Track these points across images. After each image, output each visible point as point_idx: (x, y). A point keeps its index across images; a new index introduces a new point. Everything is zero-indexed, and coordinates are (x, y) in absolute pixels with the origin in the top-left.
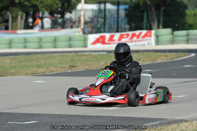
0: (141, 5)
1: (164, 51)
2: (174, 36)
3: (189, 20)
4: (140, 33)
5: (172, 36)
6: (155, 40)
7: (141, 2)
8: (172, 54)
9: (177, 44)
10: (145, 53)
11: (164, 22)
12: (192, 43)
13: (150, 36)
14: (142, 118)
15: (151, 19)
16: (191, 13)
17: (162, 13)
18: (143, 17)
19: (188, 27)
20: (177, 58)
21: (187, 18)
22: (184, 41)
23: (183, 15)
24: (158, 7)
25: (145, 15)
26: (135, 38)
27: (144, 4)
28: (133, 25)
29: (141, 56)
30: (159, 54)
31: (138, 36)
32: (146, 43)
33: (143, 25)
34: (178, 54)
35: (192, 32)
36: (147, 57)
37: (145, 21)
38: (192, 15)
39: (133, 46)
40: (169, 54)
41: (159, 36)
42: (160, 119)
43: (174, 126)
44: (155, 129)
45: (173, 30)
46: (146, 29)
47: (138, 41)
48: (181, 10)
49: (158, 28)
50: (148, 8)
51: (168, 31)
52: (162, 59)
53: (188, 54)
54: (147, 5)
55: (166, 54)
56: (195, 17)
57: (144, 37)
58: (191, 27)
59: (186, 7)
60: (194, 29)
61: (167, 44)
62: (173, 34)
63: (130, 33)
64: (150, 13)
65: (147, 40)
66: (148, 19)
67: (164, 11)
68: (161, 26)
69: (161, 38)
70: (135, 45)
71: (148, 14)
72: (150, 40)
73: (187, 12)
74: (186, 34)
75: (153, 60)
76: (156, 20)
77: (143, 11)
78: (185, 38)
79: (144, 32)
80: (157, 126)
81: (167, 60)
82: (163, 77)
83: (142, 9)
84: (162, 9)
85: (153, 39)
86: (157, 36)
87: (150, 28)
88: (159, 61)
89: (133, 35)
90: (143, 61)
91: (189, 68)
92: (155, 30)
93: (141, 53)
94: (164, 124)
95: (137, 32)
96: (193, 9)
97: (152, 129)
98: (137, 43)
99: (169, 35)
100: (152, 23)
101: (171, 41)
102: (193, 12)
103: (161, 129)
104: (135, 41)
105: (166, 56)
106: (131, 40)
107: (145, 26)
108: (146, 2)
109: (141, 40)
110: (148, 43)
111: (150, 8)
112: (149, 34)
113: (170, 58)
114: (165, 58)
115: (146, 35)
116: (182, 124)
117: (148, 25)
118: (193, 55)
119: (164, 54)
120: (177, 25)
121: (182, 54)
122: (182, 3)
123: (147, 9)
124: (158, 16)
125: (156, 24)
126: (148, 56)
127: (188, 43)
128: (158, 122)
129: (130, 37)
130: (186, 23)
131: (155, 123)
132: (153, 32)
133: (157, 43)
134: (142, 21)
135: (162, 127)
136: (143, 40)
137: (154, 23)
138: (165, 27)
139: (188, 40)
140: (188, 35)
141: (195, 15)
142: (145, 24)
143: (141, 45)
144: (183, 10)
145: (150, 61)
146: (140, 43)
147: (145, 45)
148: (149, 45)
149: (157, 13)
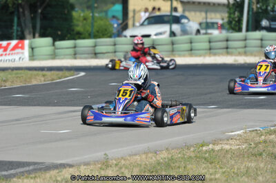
0: (10, 5)
1: (42, 69)
2: (56, 49)
3: (77, 26)
4: (9, 44)
5: (53, 48)
6: (29, 53)
8: (53, 72)
9: (59, 59)
10: (15, 72)
11: (41, 28)
12: (81, 58)
13: (22, 48)
14: (9, 162)
15: (23, 24)
16: (80, 16)
17: (39, 16)
18: (12, 21)
19: (76, 36)
20: (60, 79)
22: (71, 55)
23: (68, 19)
24: (33, 8)
25: (16, 20)
26: (1, 51)
27: (14, 4)
29: (9, 76)
30: (35, 72)
32: (17, 57)
33: (13, 33)
34: (60, 73)
35: (81, 42)
36: (17, 77)
37: (15, 28)
38: (81, 19)
40: (48, 73)
41: (36, 48)
42: (35, 164)
43: (53, 173)
44: (27, 177)
45: (54, 40)
46: (17, 39)
47: (6, 55)
48: (66, 12)
49: (34, 37)
50: (21, 10)
51: (48, 40)
52: (38, 80)
53: (76, 73)
54: (19, 5)
55: (44, 73)
56: (85, 22)
57: (14, 49)
58: (79, 36)
59: (72, 7)
60: (84, 38)
62: (54, 45)
65: (18, 53)
66: (19, 24)
67: (41, 13)
68: (37, 35)
69: (37, 51)
70: (1, 61)
71: (19, 18)
72: (23, 53)
73: (74, 14)
74: (73, 46)
75: (25, 80)
77: (12, 13)
78: (71, 51)
79: (14, 42)
80: (29, 172)
81: (45, 81)
82: (39, 105)
83: (11, 10)
84: (40, 11)
85: (26, 52)
86: (32, 49)
87: (22, 37)
88: (34, 82)
90: (12, 82)
91: (76, 92)
92: (30, 39)
93: (10, 71)
94: (40, 169)
95: (4, 43)
96: (83, 11)
97: (22, 177)
98: (3, 58)
99: (50, 46)
101: (51, 55)
102: (82, 15)
103: (35, 177)
104: (2, 55)
105: (44, 76)
107: (15, 34)
109: (9, 54)
110: (20, 58)
112: (20, 45)
113: (50, 78)
114: (43, 79)
115: (16, 47)
116: (64, 171)
117: (19, 33)
118: (82, 74)
119: (40, 73)
120: (59, 33)
121: (67, 73)
123: (18, 11)
124: (33, 19)
126: (19, 75)
127: (75, 58)
128: (31, 168)
130: (73, 30)
131: (27, 169)
132: (27, 42)
133: (32, 57)
134: (11, 27)
135: (37, 175)
136: (12, 54)
138: (43, 35)
139: (75, 54)
140: (75, 47)
141: (85, 19)
142: (15, 31)
143: (9, 60)
144: (68, 11)
145: (21, 82)
146: (7, 57)
147: (15, 60)
148: (21, 61)
149: (32, 15)
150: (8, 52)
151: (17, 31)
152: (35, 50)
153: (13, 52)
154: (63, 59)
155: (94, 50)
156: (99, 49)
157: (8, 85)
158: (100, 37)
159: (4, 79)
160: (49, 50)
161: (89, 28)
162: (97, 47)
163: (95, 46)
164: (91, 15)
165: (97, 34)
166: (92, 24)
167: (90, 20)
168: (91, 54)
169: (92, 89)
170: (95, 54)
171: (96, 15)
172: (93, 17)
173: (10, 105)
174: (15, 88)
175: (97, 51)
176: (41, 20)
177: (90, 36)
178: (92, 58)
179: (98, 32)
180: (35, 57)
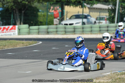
0: (10, 9)
2: (30, 30)
3: (41, 19)
4: (9, 27)
5: (29, 29)
6: (18, 31)
7: (9, 7)
9: (31, 34)
11: (24, 20)
12: (41, 34)
13: (15, 29)
15: (15, 18)
16: (42, 14)
17: (23, 14)
18: (10, 17)
19: (40, 24)
21: (39, 18)
22: (36, 32)
23: (36, 16)
24: (20, 11)
25: (12, 16)
26: (5, 30)
27: (11, 9)
28: (4, 22)
29: (7, 44)
31: (7, 29)
32: (12, 33)
33: (11, 22)
35: (41, 27)
37: (12, 20)
38: (42, 16)
39: (3, 35)
41: (21, 29)
45: (30, 26)
46: (12, 25)
47: (7, 32)
48: (35, 13)
49: (20, 24)
50: (14, 11)
51: (27, 26)
53: (38, 42)
54: (14, 9)
56: (44, 17)
57: (11, 29)
59: (38, 11)
60: (43, 25)
61: (26, 34)
62: (29, 28)
63: (2, 27)
65: (13, 31)
67: (24, 13)
68: (22, 23)
69: (21, 31)
70: (5, 35)
71: (14, 15)
72: (15, 31)
73: (39, 14)
74: (38, 28)
75: (14, 46)
76: (19, 19)
77: (11, 13)
79: (11, 27)
81: (23, 46)
83: (10, 11)
84: (23, 12)
85: (16, 31)
86: (19, 29)
87: (15, 24)
89: (4, 28)
90: (8, 46)
92: (18, 25)
95: (7, 27)
96: (43, 12)
98: (6, 33)
99: (27, 28)
100: (17, 21)
101: (28, 32)
102: (43, 14)
104: (5, 32)
105: (23, 43)
106: (2, 32)
108: (13, 7)
110: (14, 34)
111: (16, 12)
112: (14, 28)
115: (12, 29)
117: (14, 22)
120: (32, 22)
122: (36, 8)
124: (20, 16)
125: (19, 22)
127: (39, 34)
129: (2, 29)
130: (38, 21)
132: (17, 26)
133: (19, 33)
138: (24, 23)
139: (39, 32)
140: (39, 29)
141: (44, 16)
143: (9, 35)
144: (36, 12)
146: (8, 33)
148: (14, 35)
149: (20, 14)
150: (8, 31)
151: (13, 21)
152: (20, 30)
153: (11, 31)
154: (33, 34)
155: (47, 30)
156: (50, 30)
157: (6, 48)
158: (50, 25)
160: (27, 30)
161: (45, 20)
163: (48, 29)
164: (46, 14)
166: (47, 18)
168: (46, 32)
176: (24, 16)
177: (46, 24)
178: (46, 34)
179: (50, 22)
180: (21, 33)
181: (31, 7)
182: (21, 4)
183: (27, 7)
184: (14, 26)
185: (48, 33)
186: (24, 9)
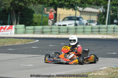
0: (7, 10)
1: (20, 38)
2: (26, 30)
3: (35, 20)
4: (6, 27)
5: (25, 29)
6: (15, 31)
7: (7, 8)
8: (25, 40)
9: (27, 34)
10: (9, 39)
11: (20, 21)
12: (36, 34)
13: (12, 29)
15: (12, 19)
17: (19, 15)
18: (7, 17)
19: (34, 24)
20: (28, 42)
21: (34, 19)
22: (32, 32)
23: (32, 17)
24: (17, 12)
26: (2, 30)
27: (9, 10)
29: (7, 41)
30: (17, 39)
31: (4, 29)
32: (9, 33)
33: (8, 22)
34: (28, 40)
35: (37, 27)
37: (9, 20)
38: (37, 17)
40: (23, 40)
45: (26, 26)
46: (9, 25)
47: (4, 31)
48: (31, 14)
50: (11, 12)
51: (23, 26)
52: (19, 43)
53: (35, 40)
54: (11, 10)
55: (21, 40)
56: (38, 18)
58: (36, 24)
59: (33, 12)
61: (22, 34)
62: (25, 28)
64: (12, 15)
65: (9, 31)
66: (11, 19)
67: (20, 14)
68: (18, 23)
70: (2, 34)
71: (10, 16)
72: (12, 31)
73: (34, 15)
75: (13, 43)
76: (15, 20)
77: (8, 14)
79: (8, 26)
81: (21, 43)
82: (19, 54)
83: (7, 12)
84: (19, 13)
86: (16, 29)
87: (11, 24)
88: (17, 44)
89: (2, 28)
90: (8, 43)
92: (15, 25)
93: (6, 38)
95: (4, 26)
98: (3, 33)
99: (23, 28)
100: (13, 21)
101: (24, 32)
102: (37, 15)
104: (3, 31)
105: (21, 41)
107: (8, 23)
108: (10, 9)
109: (6, 31)
111: (12, 12)
112: (11, 28)
113: (24, 42)
114: (21, 42)
115: (9, 28)
117: (10, 22)
118: (37, 41)
120: (28, 23)
121: (31, 40)
122: (32, 9)
124: (17, 17)
125: (15, 22)
126: (11, 41)
127: (34, 34)
130: (33, 22)
132: (14, 26)
134: (7, 19)
136: (7, 31)
137: (14, 21)
138: (20, 24)
139: (34, 32)
140: (34, 29)
141: (39, 17)
142: (9, 22)
143: (6, 34)
144: (32, 14)
145: (11, 43)
147: (8, 34)
148: (11, 34)
149: (16, 15)
150: (5, 30)
151: (10, 21)
152: (17, 30)
153: (8, 30)
154: (29, 34)
155: (42, 31)
156: (44, 30)
157: (6, 45)
158: (45, 25)
159: (4, 42)
160: (23, 30)
161: (40, 21)
162: (44, 29)
163: (43, 29)
164: (41, 15)
165: (43, 24)
166: (42, 19)
167: (41, 18)
168: (41, 32)
169: (42, 47)
170: (43, 32)
171: (44, 16)
172: (42, 16)
173: (7, 53)
174: (9, 46)
175: (44, 31)
176: (20, 17)
177: (41, 25)
178: (41, 34)
179: (44, 23)
180: (17, 33)
181: (27, 9)
182: (18, 5)
183: (23, 8)
184: (11, 26)
185: (43, 33)
186: (20, 11)
